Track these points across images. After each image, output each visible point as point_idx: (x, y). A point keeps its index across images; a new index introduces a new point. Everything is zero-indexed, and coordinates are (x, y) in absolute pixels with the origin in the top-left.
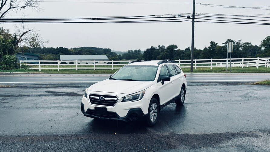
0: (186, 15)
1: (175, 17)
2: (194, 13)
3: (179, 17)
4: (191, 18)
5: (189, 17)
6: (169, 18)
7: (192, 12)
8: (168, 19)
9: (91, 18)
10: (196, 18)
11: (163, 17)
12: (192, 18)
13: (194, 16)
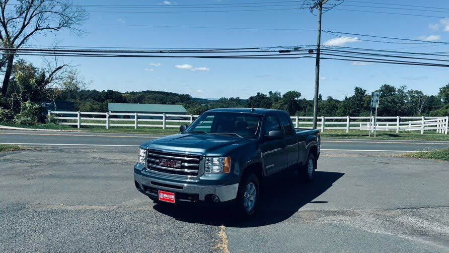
0: (306, 49)
1: (289, 51)
2: (319, 46)
3: (295, 51)
4: (314, 52)
5: (311, 51)
6: (280, 52)
8: (278, 53)
9: (160, 50)
10: (322, 53)
11: (270, 50)
12: (316, 52)
13: (318, 50)
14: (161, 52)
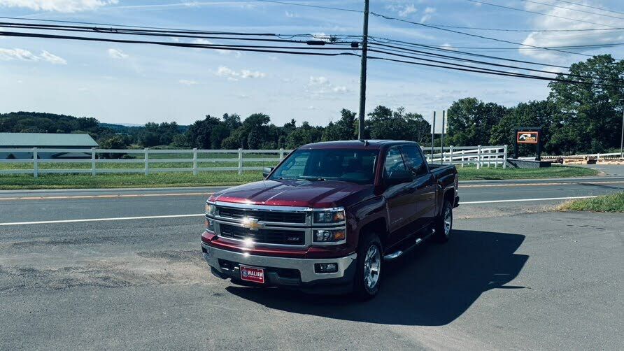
0: (348, 40)
1: (323, 43)
2: (365, 38)
3: (331, 43)
4: (359, 47)
5: (355, 45)
7: (362, 34)
9: (93, 26)
10: (370, 48)
12: (361, 47)
14: (96, 30)
